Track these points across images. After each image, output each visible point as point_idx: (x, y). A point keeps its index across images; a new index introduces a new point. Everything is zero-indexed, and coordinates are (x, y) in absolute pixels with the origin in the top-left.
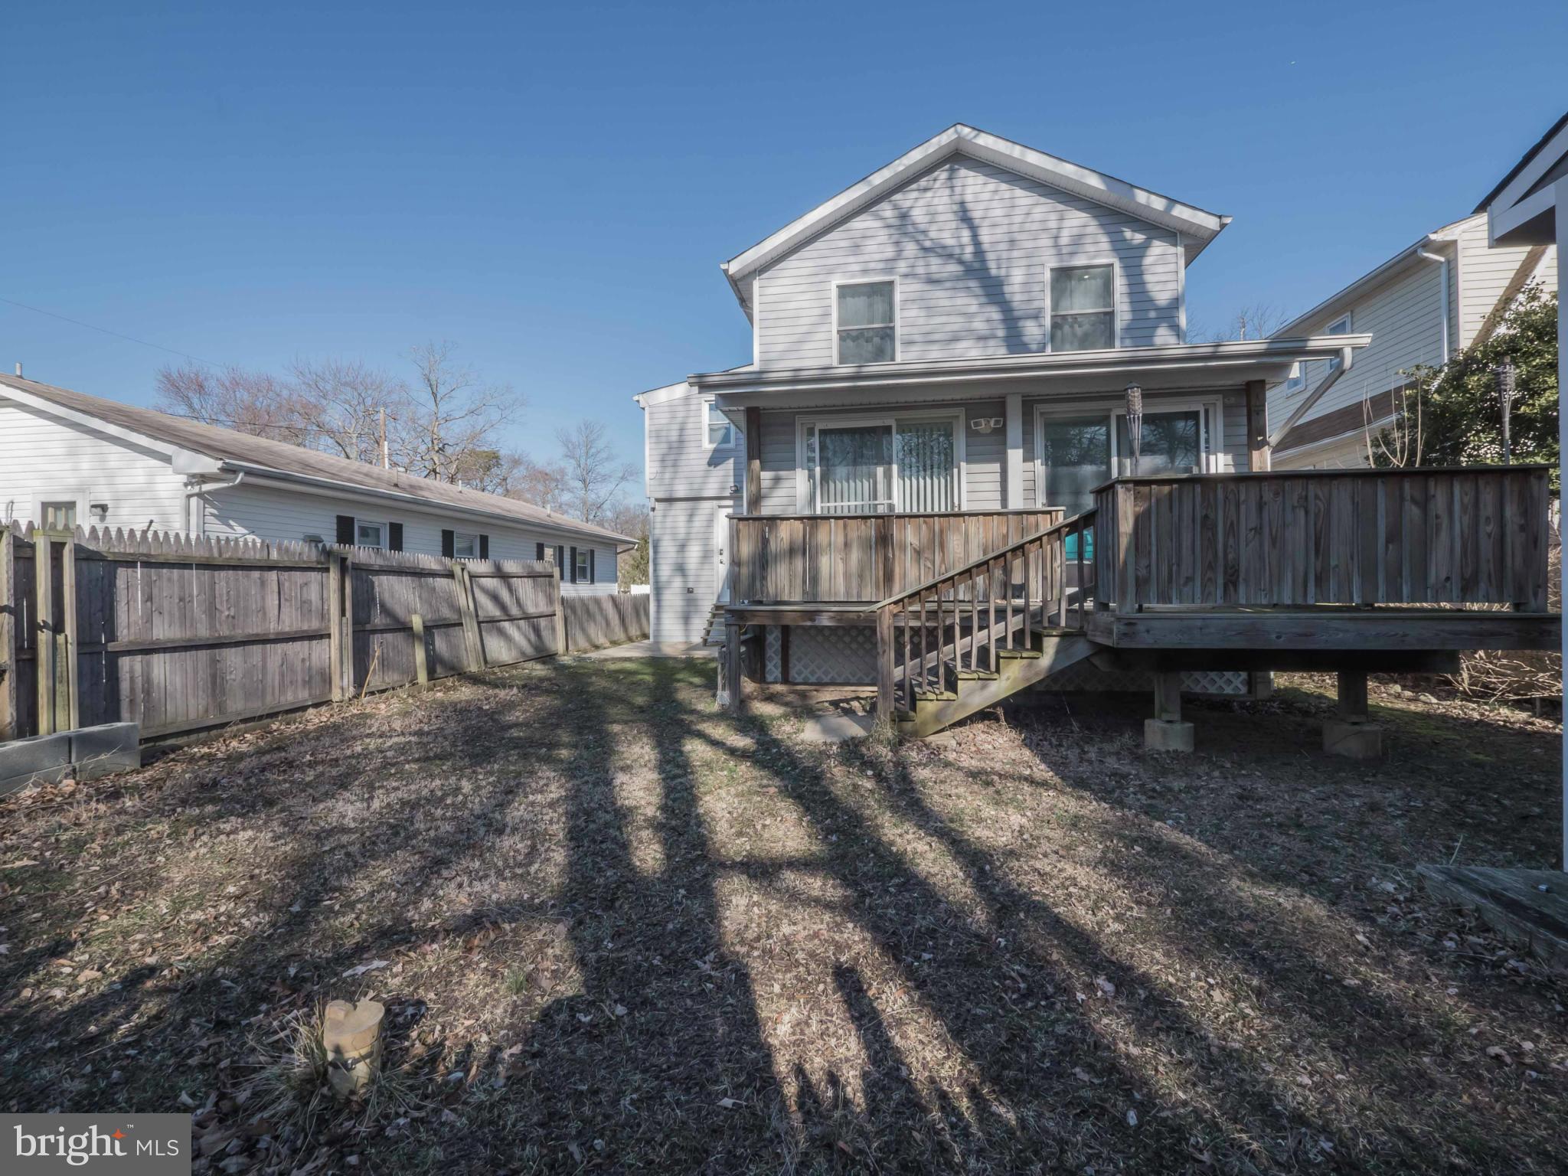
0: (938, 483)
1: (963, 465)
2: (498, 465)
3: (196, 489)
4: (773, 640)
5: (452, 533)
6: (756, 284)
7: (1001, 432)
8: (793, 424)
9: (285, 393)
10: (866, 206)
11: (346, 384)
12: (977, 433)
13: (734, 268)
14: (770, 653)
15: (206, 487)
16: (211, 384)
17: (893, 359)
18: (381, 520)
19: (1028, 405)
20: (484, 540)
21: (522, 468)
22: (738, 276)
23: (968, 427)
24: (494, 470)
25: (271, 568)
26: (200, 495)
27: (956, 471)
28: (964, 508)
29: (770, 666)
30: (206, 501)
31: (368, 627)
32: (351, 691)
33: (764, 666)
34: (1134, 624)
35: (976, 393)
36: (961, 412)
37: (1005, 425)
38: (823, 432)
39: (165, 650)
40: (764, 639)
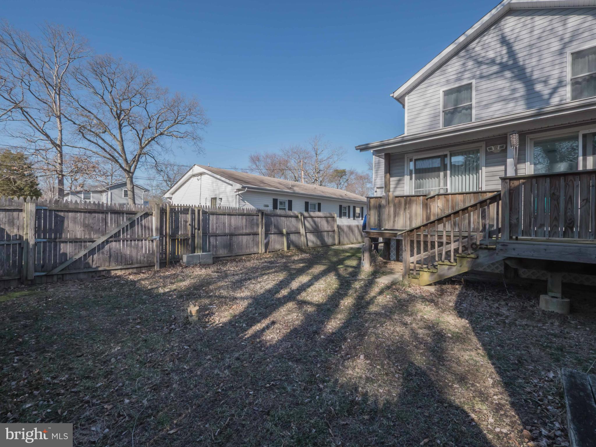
0: (473, 177)
1: (484, 168)
2: (345, 175)
3: (237, 193)
4: (393, 244)
5: (308, 202)
6: (406, 98)
7: (504, 151)
8: (404, 158)
9: (279, 158)
10: (456, 53)
11: (295, 153)
12: (492, 153)
13: (397, 94)
14: (392, 249)
15: (240, 192)
16: (261, 158)
17: (471, 121)
18: (286, 199)
19: (523, 136)
20: (319, 205)
21: (354, 175)
22: (398, 97)
23: (486, 151)
24: (344, 177)
25: (244, 215)
26: (239, 195)
27: (480, 171)
28: (484, 189)
29: (392, 254)
30: (240, 196)
31: (269, 232)
32: (264, 250)
33: (389, 254)
34: (507, 245)
35: (490, 134)
36: (483, 144)
37: (506, 148)
38: (416, 160)
39: (220, 236)
40: (390, 243)
